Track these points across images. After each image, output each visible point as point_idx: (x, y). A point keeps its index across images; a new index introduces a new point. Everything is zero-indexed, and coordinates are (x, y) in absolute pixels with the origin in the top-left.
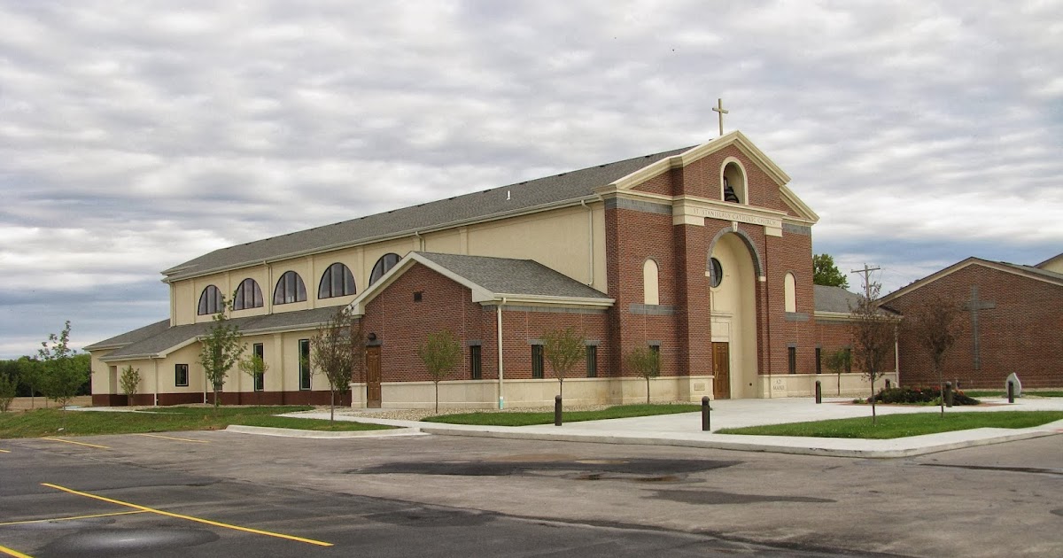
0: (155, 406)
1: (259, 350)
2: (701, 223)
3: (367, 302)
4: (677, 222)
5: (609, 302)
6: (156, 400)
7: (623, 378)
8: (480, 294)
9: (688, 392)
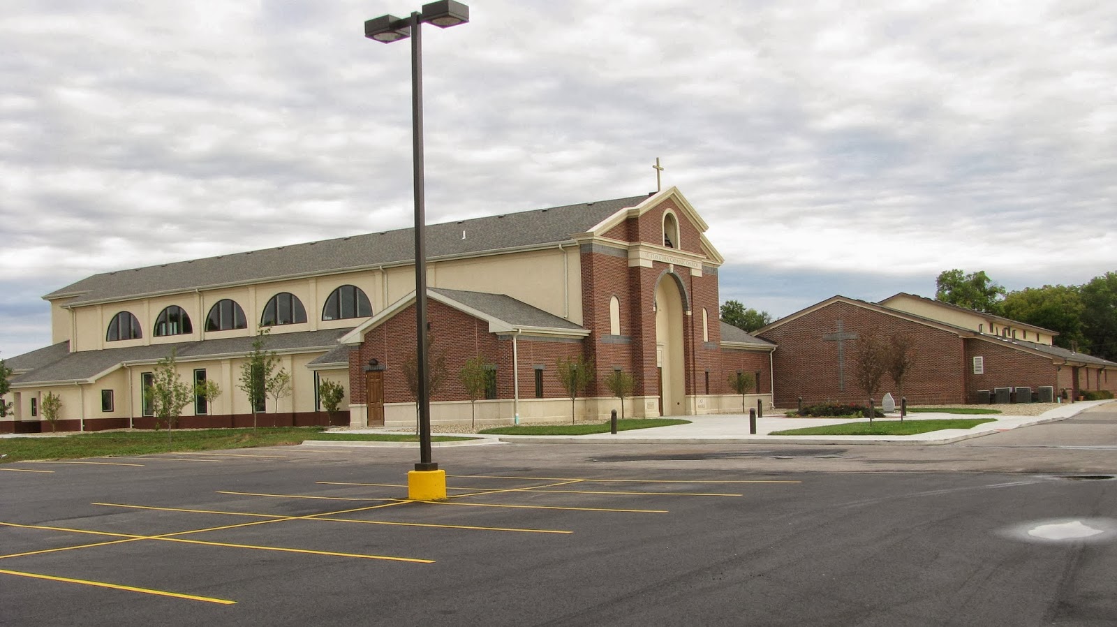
0: (82, 432)
1: (201, 375)
2: (650, 265)
3: (367, 331)
4: (632, 264)
5: (585, 332)
6: (82, 426)
7: (599, 398)
8: (497, 325)
9: (643, 410)
